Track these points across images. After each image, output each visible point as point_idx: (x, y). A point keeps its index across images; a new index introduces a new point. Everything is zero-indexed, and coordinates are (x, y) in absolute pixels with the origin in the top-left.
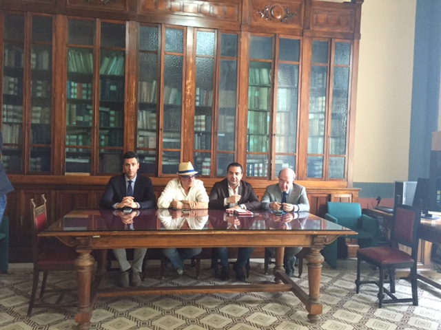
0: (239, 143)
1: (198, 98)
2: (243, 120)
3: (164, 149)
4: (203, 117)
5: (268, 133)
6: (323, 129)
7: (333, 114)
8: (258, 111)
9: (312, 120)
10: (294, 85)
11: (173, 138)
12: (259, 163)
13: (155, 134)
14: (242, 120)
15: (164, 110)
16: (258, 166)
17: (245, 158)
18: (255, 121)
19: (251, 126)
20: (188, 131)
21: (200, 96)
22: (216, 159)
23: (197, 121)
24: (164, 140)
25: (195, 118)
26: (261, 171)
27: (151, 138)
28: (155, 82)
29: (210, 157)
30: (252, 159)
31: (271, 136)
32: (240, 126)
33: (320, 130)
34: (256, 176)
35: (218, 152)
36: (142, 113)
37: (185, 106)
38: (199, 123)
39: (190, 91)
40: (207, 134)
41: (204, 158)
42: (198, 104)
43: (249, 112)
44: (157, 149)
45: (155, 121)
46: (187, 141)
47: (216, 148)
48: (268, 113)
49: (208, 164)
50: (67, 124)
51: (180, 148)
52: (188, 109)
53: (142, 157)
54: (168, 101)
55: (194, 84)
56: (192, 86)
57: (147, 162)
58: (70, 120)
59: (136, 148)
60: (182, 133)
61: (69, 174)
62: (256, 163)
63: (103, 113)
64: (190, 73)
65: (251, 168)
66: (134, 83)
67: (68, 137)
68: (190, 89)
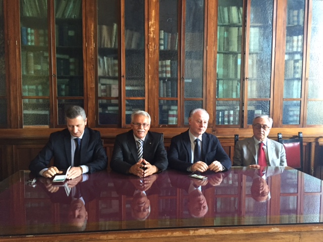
0: (208, 89)
1: (162, 42)
2: (212, 63)
3: (128, 98)
4: (168, 62)
5: (239, 77)
8: (227, 53)
11: (136, 86)
12: (229, 110)
13: (117, 82)
14: (210, 64)
15: (126, 56)
16: (229, 113)
17: (215, 105)
18: (224, 65)
19: (220, 71)
20: (152, 78)
21: (164, 39)
22: (183, 107)
23: (162, 66)
24: (128, 88)
25: (160, 63)
26: (232, 119)
27: (113, 86)
28: (115, 26)
29: (177, 105)
30: (222, 106)
31: (243, 79)
32: (208, 70)
33: (295, 72)
34: (226, 124)
35: (185, 100)
36: (103, 58)
37: (148, 50)
38: (164, 69)
39: (154, 34)
40: (173, 80)
41: (170, 106)
42: (162, 48)
43: (218, 55)
44: (119, 98)
45: (117, 68)
46: (152, 89)
47: (183, 94)
48: (239, 56)
49: (175, 113)
50: (25, 73)
51: (144, 96)
52: (151, 54)
53: (104, 106)
54: (131, 46)
55: (157, 26)
56: (155, 28)
57: (110, 112)
58: (28, 70)
59: (97, 98)
60: (146, 81)
61: (28, 126)
62: (226, 110)
63: (62, 61)
64: (153, 13)
65: (220, 115)
66: (93, 26)
67: (26, 87)
68: (153, 31)
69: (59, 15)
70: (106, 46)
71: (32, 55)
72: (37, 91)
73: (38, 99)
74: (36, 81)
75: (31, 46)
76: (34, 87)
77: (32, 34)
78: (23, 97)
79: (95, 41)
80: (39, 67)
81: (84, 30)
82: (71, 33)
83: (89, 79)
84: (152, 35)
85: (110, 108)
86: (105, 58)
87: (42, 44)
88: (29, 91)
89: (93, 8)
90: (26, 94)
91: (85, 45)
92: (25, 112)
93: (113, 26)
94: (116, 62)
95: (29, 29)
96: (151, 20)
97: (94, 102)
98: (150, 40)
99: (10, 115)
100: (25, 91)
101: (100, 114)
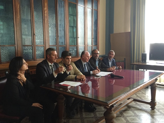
66: (18, 6)
68: (46, 13)
79: (20, 15)
81: (14, 7)
91: (15, 16)
96: (45, 8)
98: (45, 17)
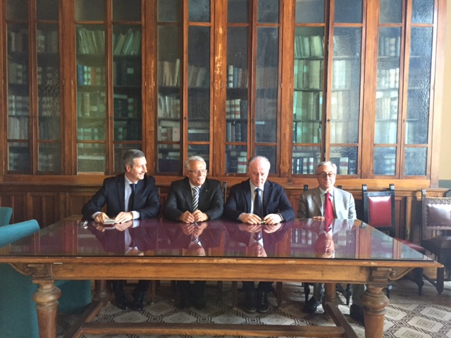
0: (283, 132)
1: (231, 79)
2: (288, 103)
3: (190, 143)
4: (238, 102)
5: (320, 119)
6: (396, 110)
7: (410, 91)
8: (307, 91)
9: (381, 100)
10: (355, 54)
11: (200, 129)
12: (308, 158)
13: (179, 124)
14: (286, 103)
15: (189, 95)
16: (308, 160)
17: (291, 152)
18: (303, 104)
19: (298, 111)
20: (218, 120)
21: (234, 75)
22: (253, 153)
23: (231, 106)
24: (190, 131)
25: (227, 103)
26: (311, 167)
27: (174, 129)
28: (178, 62)
29: (246, 151)
30: (300, 152)
31: (324, 122)
32: (283, 111)
33: (392, 113)
34: (305, 173)
35: (256, 145)
36: (164, 98)
37: (214, 88)
38: (233, 110)
39: (220, 70)
40: (243, 122)
41: (240, 151)
42: (231, 85)
43: (296, 93)
44: (181, 142)
45: (179, 109)
46: (218, 132)
47: (253, 138)
48: (321, 93)
49: (245, 160)
50: (80, 115)
51: (209, 140)
52: (217, 93)
53: (165, 152)
54: (195, 84)
55: (224, 62)
56: (222, 64)
57: (171, 158)
58: (83, 111)
59: (157, 142)
60: (211, 123)
61: (82, 173)
62: (305, 157)
63: (120, 102)
64: (220, 47)
65: (298, 163)
66: (153, 63)
67: (82, 130)
68: (220, 67)
69: (117, 52)
70: (167, 85)
71: (88, 95)
72: (93, 135)
73: (93, 143)
74: (92, 124)
75: (87, 86)
76: (89, 130)
77: (88, 72)
78: (78, 141)
79: (155, 80)
80: (95, 109)
81: (143, 67)
82: (130, 71)
83: (148, 121)
84: (218, 72)
85: (171, 154)
86: (167, 98)
87: (99, 84)
88: (85, 134)
89: (153, 43)
90: (81, 138)
91: (144, 84)
92: (80, 157)
93: (175, 62)
94: (179, 101)
95: (85, 68)
96: (218, 55)
97: (153, 147)
98: (216, 78)
99: (64, 161)
100: (80, 134)
101: (160, 160)
